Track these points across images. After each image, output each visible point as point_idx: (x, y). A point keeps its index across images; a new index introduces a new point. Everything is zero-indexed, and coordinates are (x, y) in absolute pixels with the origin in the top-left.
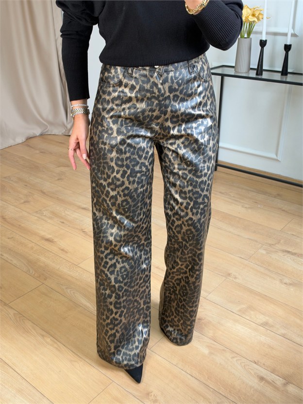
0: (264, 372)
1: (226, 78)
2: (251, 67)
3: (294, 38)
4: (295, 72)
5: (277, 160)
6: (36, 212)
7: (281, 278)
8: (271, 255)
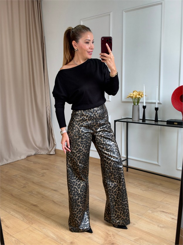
1: (129, 124)
2: (140, 118)
3: (159, 105)
4: (162, 120)
6: (29, 192)
8: (154, 213)
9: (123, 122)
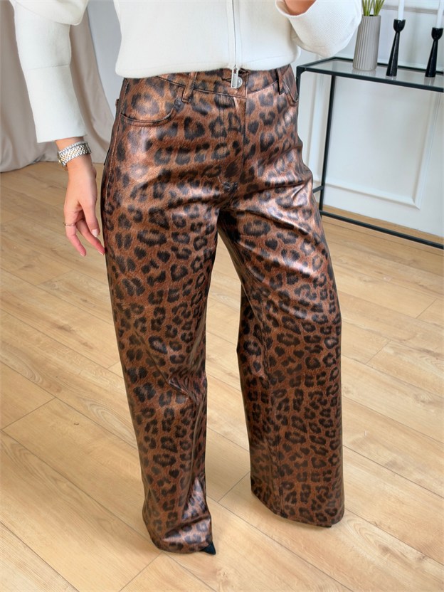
0: (388, 540)
1: (339, 79)
2: (380, 61)
5: (414, 207)
6: (45, 283)
7: (415, 393)
8: (401, 356)
9: (319, 74)
